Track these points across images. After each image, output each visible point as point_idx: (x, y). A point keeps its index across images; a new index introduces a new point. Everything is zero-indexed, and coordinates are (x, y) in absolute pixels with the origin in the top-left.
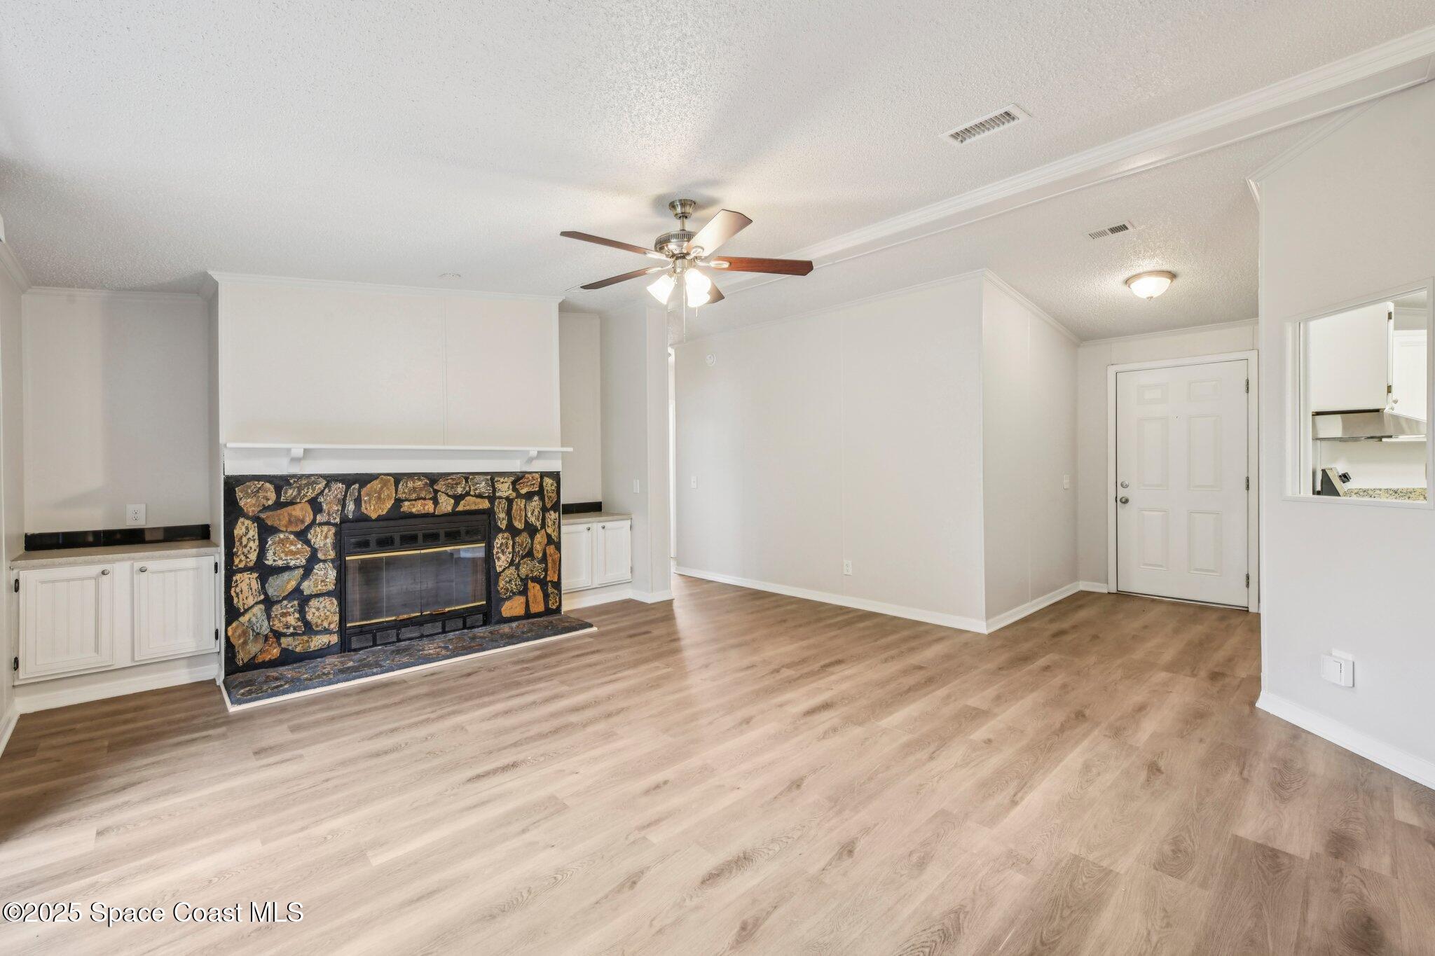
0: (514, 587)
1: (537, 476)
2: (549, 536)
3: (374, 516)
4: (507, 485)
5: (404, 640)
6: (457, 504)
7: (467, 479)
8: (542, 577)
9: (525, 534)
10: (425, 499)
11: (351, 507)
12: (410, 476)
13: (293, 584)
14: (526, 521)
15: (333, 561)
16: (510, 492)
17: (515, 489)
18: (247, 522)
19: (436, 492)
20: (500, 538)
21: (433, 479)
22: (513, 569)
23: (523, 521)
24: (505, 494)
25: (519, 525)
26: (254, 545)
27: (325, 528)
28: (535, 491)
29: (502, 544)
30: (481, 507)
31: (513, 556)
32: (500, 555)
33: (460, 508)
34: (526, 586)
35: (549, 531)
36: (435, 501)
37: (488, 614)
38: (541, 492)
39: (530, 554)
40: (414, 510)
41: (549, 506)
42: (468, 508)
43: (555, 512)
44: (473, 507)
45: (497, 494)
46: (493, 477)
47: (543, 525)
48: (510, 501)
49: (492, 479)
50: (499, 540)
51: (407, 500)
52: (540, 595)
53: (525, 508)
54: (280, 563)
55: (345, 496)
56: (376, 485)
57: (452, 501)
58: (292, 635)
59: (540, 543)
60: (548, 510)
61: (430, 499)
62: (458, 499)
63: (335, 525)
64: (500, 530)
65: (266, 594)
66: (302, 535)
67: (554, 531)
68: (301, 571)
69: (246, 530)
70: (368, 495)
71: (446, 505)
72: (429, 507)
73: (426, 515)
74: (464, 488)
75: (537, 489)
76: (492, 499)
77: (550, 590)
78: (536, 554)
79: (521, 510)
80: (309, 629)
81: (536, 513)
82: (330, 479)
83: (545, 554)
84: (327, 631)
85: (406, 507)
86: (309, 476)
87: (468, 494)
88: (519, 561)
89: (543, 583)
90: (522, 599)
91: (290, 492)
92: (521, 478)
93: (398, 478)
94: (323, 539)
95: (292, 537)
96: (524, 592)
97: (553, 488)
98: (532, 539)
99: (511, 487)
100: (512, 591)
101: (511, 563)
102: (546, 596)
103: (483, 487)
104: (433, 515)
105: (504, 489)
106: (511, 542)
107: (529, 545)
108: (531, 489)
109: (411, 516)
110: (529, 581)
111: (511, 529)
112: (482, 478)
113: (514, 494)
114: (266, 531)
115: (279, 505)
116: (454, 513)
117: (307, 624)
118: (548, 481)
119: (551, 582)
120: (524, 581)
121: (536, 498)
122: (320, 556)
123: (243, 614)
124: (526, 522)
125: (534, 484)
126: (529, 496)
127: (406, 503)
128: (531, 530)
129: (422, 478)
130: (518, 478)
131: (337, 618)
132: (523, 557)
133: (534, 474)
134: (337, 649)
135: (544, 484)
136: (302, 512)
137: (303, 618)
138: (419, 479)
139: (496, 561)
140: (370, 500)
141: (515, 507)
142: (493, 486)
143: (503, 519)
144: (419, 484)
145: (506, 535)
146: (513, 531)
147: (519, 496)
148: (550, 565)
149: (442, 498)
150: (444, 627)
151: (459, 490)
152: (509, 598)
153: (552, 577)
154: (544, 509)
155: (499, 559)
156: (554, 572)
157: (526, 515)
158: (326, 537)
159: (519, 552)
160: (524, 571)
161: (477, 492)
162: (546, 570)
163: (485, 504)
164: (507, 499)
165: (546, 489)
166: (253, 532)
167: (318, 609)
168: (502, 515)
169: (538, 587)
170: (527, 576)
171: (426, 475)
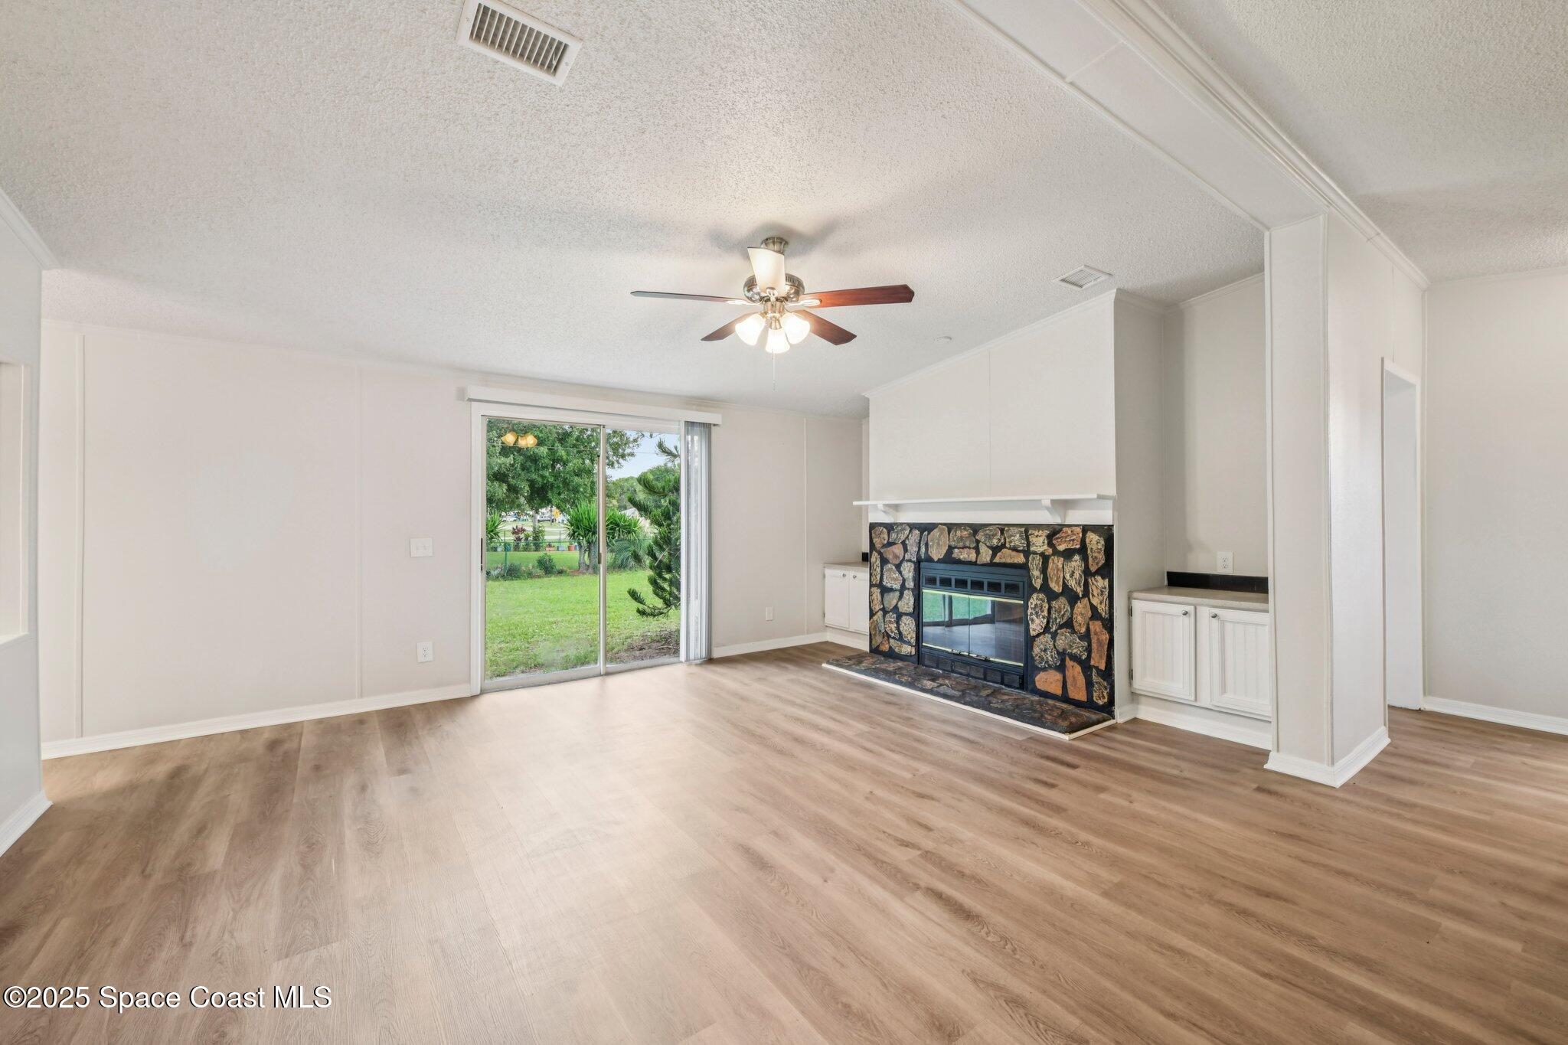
0: (1050, 658)
1: (1079, 530)
2: (1093, 608)
3: (936, 559)
4: (1041, 539)
5: (955, 673)
6: (994, 556)
7: (1002, 531)
8: (1084, 657)
9: (1063, 600)
10: (969, 548)
11: (923, 549)
12: (958, 526)
13: (894, 602)
14: (1064, 583)
15: (913, 590)
16: (1046, 547)
17: (1050, 544)
18: (876, 554)
19: (978, 542)
20: (1035, 598)
21: (975, 529)
22: (1048, 637)
23: (1061, 583)
24: (1040, 550)
25: (1057, 588)
26: (879, 570)
27: (909, 564)
28: (1075, 549)
29: (1036, 605)
30: (1016, 561)
31: (1048, 622)
32: (1034, 617)
33: (997, 560)
34: (1063, 661)
35: (1095, 601)
36: (978, 552)
37: (1024, 680)
38: (1083, 550)
39: (1069, 624)
40: (962, 557)
41: (1093, 569)
42: (1003, 560)
43: (1103, 578)
44: (1009, 561)
45: (1032, 549)
46: (1027, 529)
47: (1086, 593)
48: (1045, 559)
49: (1026, 531)
50: (1034, 600)
51: (956, 547)
52: (1081, 680)
53: (1063, 567)
54: (889, 585)
55: (920, 540)
56: (936, 533)
57: (991, 552)
58: (894, 638)
59: (1081, 614)
60: (1093, 575)
61: (973, 548)
62: (996, 550)
63: (913, 562)
64: (1034, 590)
65: (883, 604)
66: (898, 567)
67: (1101, 603)
68: (897, 594)
69: (875, 558)
70: (932, 540)
71: (986, 555)
72: (973, 556)
73: (970, 563)
74: (999, 540)
75: (1078, 546)
76: (1027, 553)
77: (1095, 678)
78: (1077, 627)
79: (1058, 570)
80: (901, 638)
81: (1077, 575)
82: (913, 526)
83: (1088, 629)
84: (909, 643)
85: (956, 553)
86: (902, 524)
87: (1003, 546)
88: (1056, 631)
89: (1086, 666)
90: (1058, 676)
91: (894, 534)
92: (1058, 532)
93: (951, 527)
94: (908, 570)
95: (894, 568)
96: (1061, 668)
97: (1100, 546)
98: (1072, 608)
99: (1046, 542)
100: (1047, 662)
101: (1047, 629)
102: (1089, 684)
103: (1017, 540)
104: (975, 563)
105: (1039, 543)
106: (1046, 605)
107: (1068, 614)
108: (1070, 546)
109: (959, 562)
110: (1067, 658)
111: (1045, 588)
112: (1016, 530)
113: (1050, 551)
114: (884, 561)
115: (890, 544)
116: (992, 564)
117: (900, 633)
118: (1093, 539)
119: (1097, 668)
120: (1062, 655)
121: (1077, 557)
122: (907, 585)
123: (875, 614)
124: (1065, 585)
125: (1073, 540)
126: (1068, 554)
127: (956, 550)
128: (1073, 598)
129: (967, 528)
130: (1054, 532)
131: (914, 636)
132: (1061, 627)
133: (1074, 528)
134: (915, 659)
135: (1087, 541)
136: (898, 550)
137: (898, 628)
138: (965, 529)
139: (1030, 622)
140: (933, 544)
141: (1051, 565)
142: (1027, 539)
143: (1037, 577)
144: (965, 533)
145: (1041, 596)
146: (1051, 596)
147: (1056, 553)
148: (1094, 646)
149: (983, 549)
150: (985, 674)
151: (995, 542)
152: (1044, 669)
153: (1098, 661)
154: (1087, 573)
155: (1032, 620)
156: (1101, 657)
157: (1064, 578)
158: (909, 571)
159: (1056, 619)
160: (1062, 642)
161: (1012, 544)
162: (1089, 650)
163: (1020, 559)
164: (1042, 554)
165: (1089, 547)
166: (878, 562)
167: (905, 624)
168: (1036, 573)
169: (1078, 668)
170: (1064, 650)
171: (970, 526)
